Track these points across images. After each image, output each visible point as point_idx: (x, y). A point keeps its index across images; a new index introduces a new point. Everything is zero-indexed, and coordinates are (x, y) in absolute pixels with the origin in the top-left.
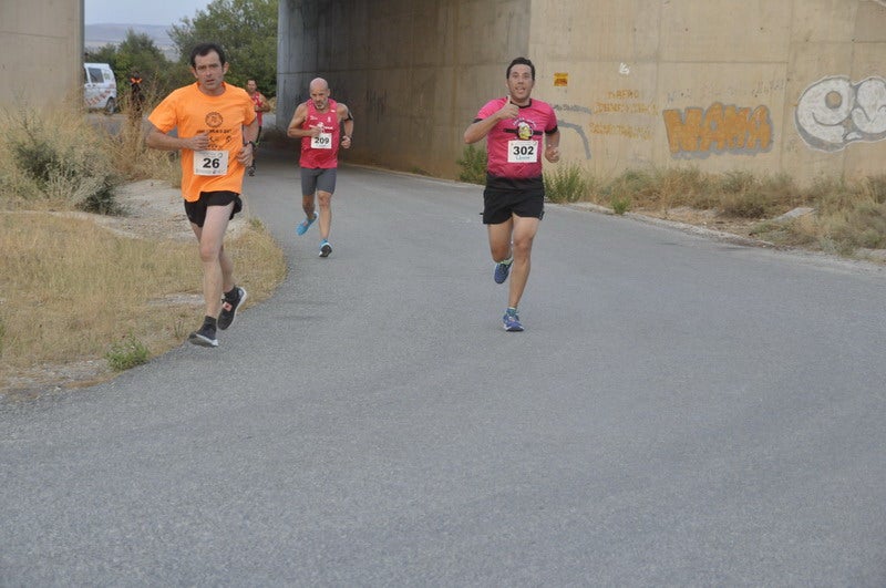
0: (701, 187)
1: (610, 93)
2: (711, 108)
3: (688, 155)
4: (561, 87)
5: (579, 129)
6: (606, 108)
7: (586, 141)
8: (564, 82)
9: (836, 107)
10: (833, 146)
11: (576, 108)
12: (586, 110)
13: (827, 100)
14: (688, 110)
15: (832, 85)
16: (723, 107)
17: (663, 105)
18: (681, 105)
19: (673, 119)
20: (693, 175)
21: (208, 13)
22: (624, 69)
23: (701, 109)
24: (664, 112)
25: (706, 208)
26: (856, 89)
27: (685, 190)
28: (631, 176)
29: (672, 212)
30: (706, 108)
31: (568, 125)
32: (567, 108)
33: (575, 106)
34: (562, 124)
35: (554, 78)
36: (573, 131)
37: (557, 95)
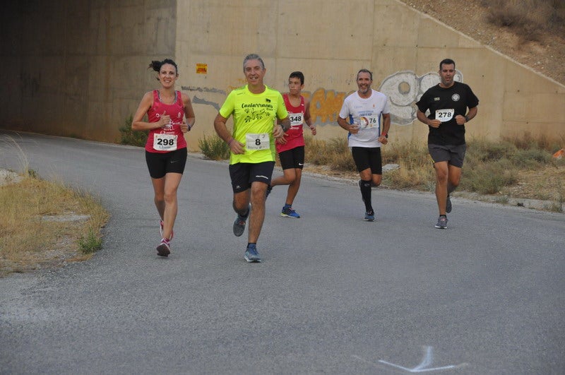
0: (315, 149)
1: (240, 80)
2: (315, 93)
4: (201, 74)
8: (204, 70)
9: (406, 93)
10: (405, 121)
11: (214, 91)
12: (222, 92)
13: (399, 88)
15: (403, 78)
16: (325, 92)
17: (281, 89)
23: (309, 93)
25: (323, 164)
26: (420, 80)
30: (312, 92)
31: (207, 103)
32: (207, 90)
33: (213, 89)
34: (202, 102)
35: (197, 67)
36: (212, 107)
37: (198, 80)
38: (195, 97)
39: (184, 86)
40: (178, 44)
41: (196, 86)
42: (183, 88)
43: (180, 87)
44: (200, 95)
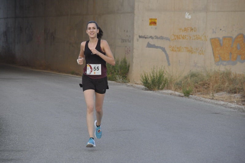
0: (232, 81)
1: (180, 29)
2: (237, 37)
3: (225, 63)
4: (153, 26)
5: (163, 50)
6: (178, 37)
7: (167, 56)
8: (155, 23)
11: (162, 38)
12: (167, 39)
14: (224, 38)
17: (210, 35)
18: (220, 35)
19: (215, 43)
20: (228, 74)
22: (188, 16)
23: (231, 37)
24: (211, 39)
25: (235, 93)
27: (223, 83)
28: (193, 75)
29: (216, 95)
30: (234, 37)
31: (157, 47)
32: (157, 38)
33: (161, 37)
34: (154, 46)
35: (150, 21)
36: (160, 50)
37: (150, 31)
38: (148, 43)
39: (140, 35)
40: (136, 4)
41: (149, 35)
42: (140, 37)
43: (138, 36)
44: (152, 42)
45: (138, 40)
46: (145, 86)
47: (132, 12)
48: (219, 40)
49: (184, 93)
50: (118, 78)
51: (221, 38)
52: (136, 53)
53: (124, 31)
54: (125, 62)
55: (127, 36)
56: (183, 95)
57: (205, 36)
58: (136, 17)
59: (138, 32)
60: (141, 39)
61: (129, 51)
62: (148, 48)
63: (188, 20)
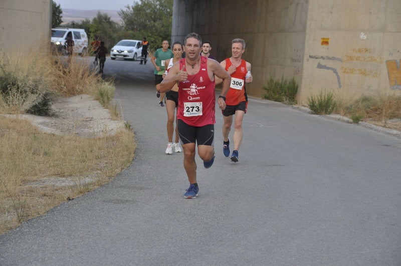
1: (354, 50)
4: (325, 46)
5: (335, 71)
6: (351, 58)
7: (338, 78)
8: (327, 43)
11: (333, 59)
12: (340, 60)
17: (387, 57)
18: (397, 57)
19: (392, 66)
21: (140, 3)
22: (363, 36)
24: (387, 61)
27: (398, 109)
28: (365, 99)
29: (389, 122)
31: (328, 68)
32: (328, 58)
33: (333, 57)
34: (324, 67)
35: (321, 41)
36: (331, 71)
37: (322, 51)
38: (319, 64)
39: (311, 55)
40: (308, 22)
41: (321, 55)
42: (311, 57)
43: (308, 56)
44: (323, 62)
45: (308, 60)
46: (311, 109)
47: (304, 31)
48: (396, 62)
49: (353, 119)
50: (285, 100)
51: (398, 61)
52: (305, 74)
53: (295, 50)
54: (293, 82)
55: (297, 56)
56: (351, 120)
57: (381, 58)
58: (307, 37)
59: (308, 51)
60: (311, 59)
61: (299, 71)
62: (318, 69)
63: (363, 40)
